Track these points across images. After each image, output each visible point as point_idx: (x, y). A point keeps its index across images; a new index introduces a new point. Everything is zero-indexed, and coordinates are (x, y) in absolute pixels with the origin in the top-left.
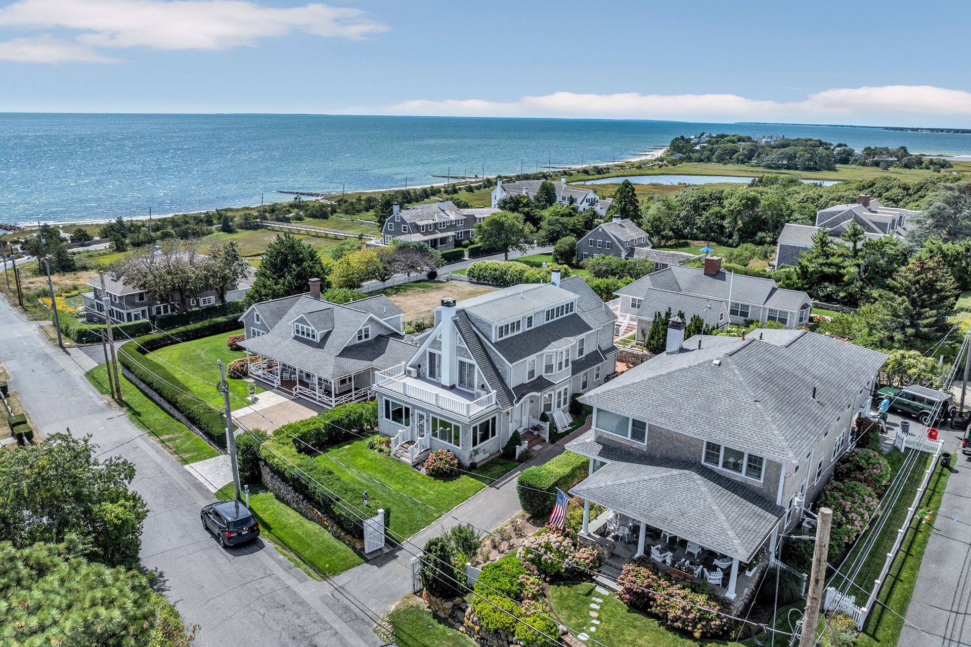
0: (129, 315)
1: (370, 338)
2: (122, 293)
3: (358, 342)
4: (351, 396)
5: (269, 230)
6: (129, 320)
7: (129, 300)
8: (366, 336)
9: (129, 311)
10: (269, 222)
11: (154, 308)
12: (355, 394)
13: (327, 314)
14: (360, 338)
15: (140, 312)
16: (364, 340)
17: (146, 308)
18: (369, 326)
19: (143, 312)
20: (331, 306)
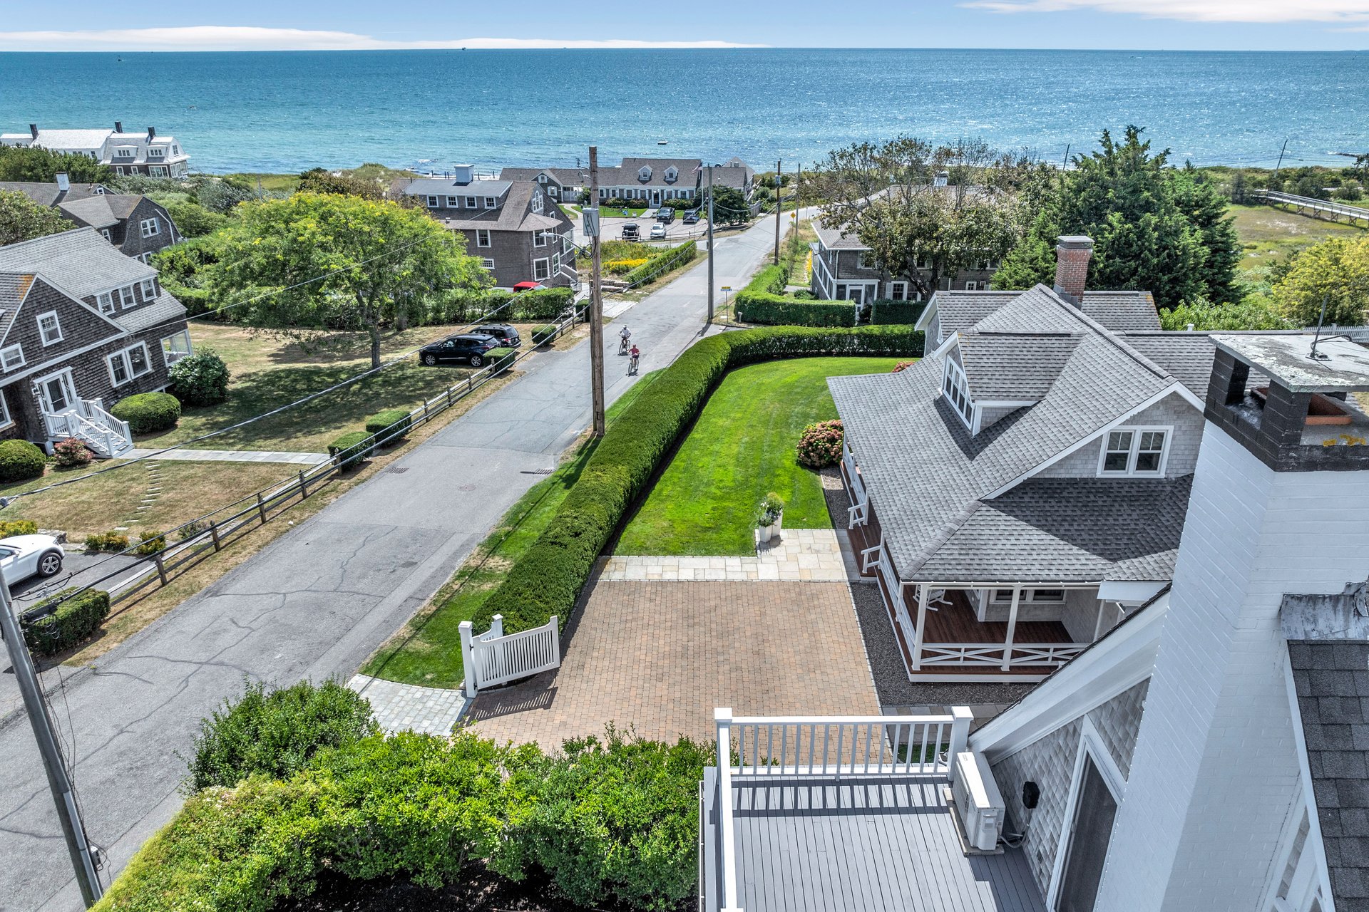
0: (841, 288)
1: (1161, 473)
2: (834, 245)
3: (1101, 473)
4: (1000, 655)
5: (1278, 208)
6: (841, 296)
7: (844, 262)
8: (1147, 461)
9: (842, 282)
10: (1285, 194)
11: (890, 286)
12: (1016, 654)
13: (1047, 352)
14: (1115, 461)
15: (863, 289)
16: (1131, 472)
17: (875, 282)
18: (1169, 430)
19: (871, 288)
20: (1077, 328)
